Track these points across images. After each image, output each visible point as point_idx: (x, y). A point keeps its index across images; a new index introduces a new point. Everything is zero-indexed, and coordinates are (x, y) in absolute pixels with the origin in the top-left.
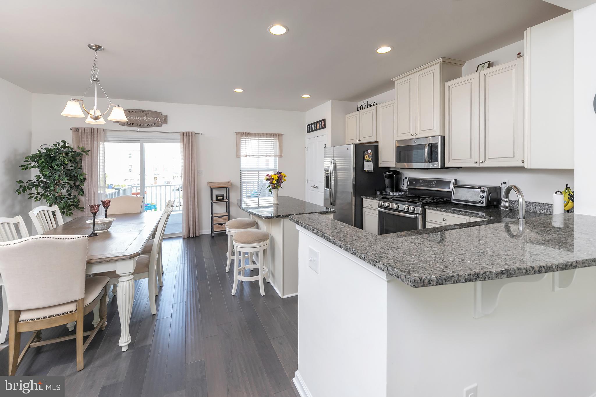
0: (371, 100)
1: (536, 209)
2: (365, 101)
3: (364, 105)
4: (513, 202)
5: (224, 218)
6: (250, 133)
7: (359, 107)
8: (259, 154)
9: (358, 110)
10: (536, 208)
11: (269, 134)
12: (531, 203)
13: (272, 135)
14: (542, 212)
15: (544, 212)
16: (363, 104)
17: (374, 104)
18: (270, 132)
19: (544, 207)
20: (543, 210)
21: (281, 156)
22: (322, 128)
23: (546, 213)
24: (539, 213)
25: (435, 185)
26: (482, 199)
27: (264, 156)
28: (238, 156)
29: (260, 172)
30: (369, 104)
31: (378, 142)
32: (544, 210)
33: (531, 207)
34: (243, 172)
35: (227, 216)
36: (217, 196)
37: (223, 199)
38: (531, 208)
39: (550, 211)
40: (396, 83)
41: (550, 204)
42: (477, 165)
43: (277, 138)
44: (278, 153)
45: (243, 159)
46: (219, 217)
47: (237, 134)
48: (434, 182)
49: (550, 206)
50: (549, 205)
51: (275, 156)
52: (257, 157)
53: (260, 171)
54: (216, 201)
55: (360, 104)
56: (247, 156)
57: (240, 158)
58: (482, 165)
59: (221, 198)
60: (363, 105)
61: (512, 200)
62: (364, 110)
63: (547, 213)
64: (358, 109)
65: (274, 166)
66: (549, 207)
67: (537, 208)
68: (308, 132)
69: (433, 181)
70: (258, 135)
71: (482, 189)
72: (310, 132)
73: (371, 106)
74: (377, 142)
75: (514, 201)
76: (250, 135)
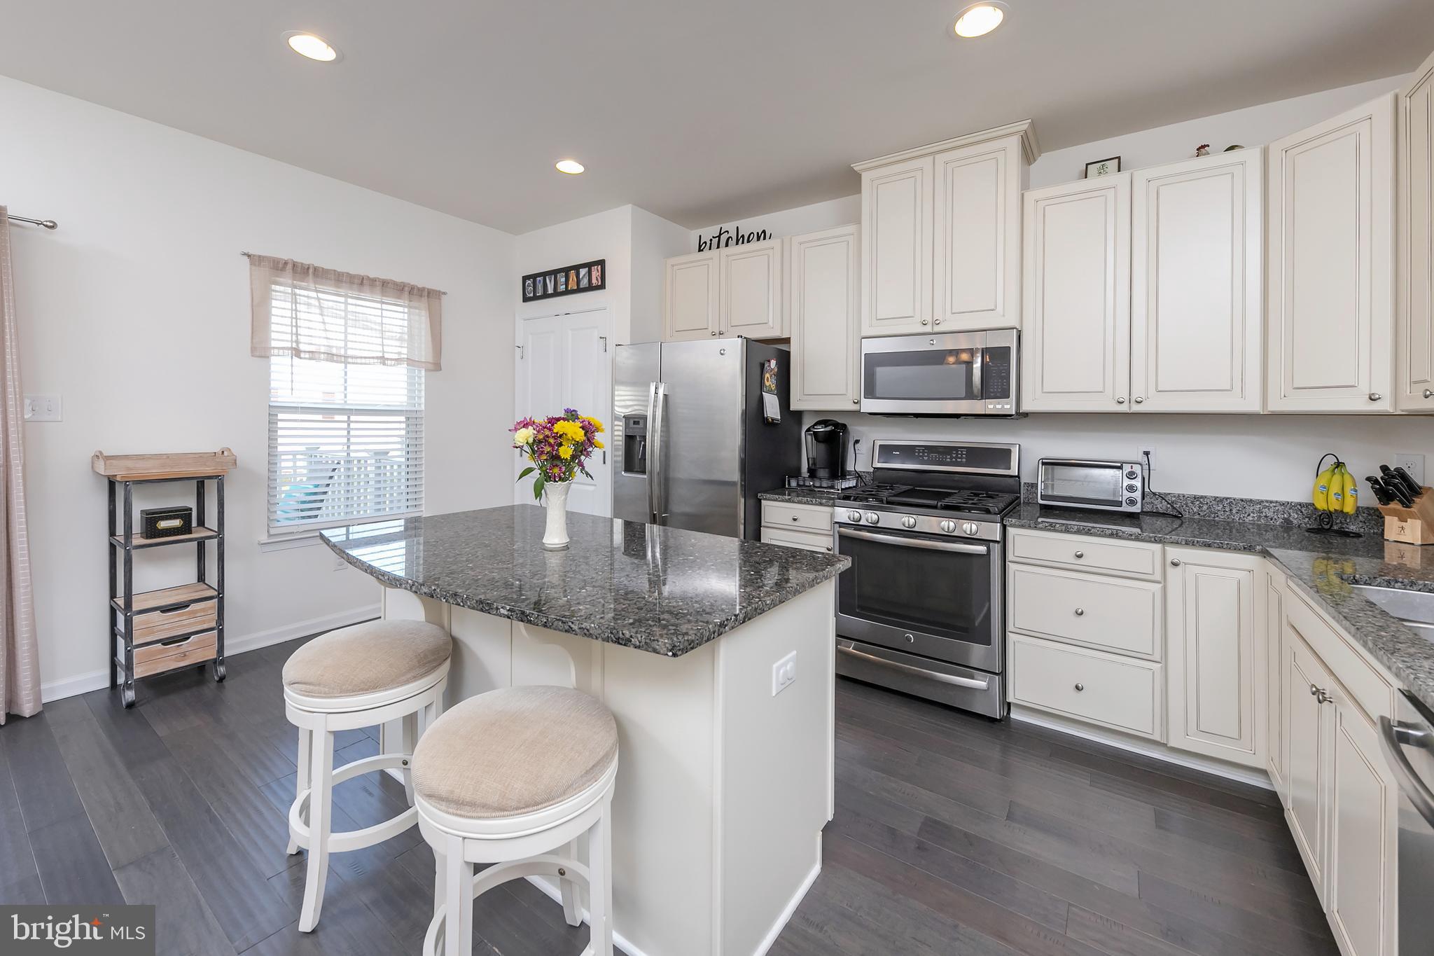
0: (749, 225)
1: (1231, 513)
2: (730, 226)
3: (724, 238)
4: (1174, 499)
5: (196, 611)
6: (316, 269)
7: (705, 243)
8: (350, 353)
9: (700, 250)
10: (1231, 510)
11: (395, 283)
12: (1218, 499)
13: (406, 289)
14: (1247, 520)
15: (1251, 519)
16: (720, 234)
17: (762, 235)
18: (398, 279)
19: (1252, 508)
20: (1249, 515)
21: (436, 366)
22: (591, 288)
23: (1256, 522)
24: (1239, 523)
25: (964, 460)
26: (1133, 495)
27: (372, 361)
28: (260, 350)
29: (353, 418)
30: (743, 236)
31: (789, 343)
32: (1252, 515)
33: (1219, 508)
34: (280, 416)
35: (211, 598)
36: (151, 520)
37: (186, 529)
38: (1219, 510)
39: (1266, 516)
40: (866, 178)
41: (1267, 501)
42: (1124, 408)
43: (424, 303)
44: (424, 352)
45: (280, 366)
46: (165, 609)
47: (255, 260)
48: (962, 451)
49: (1267, 505)
50: (1265, 504)
51: (410, 362)
52: (344, 362)
53: (356, 415)
54: (147, 538)
55: (709, 232)
56: (302, 355)
57: (268, 357)
58: (1136, 408)
59: (176, 523)
60: (719, 237)
61: (1169, 494)
62: (723, 250)
63: (1259, 522)
64: (700, 246)
65: (405, 399)
66: (1265, 507)
67: (1234, 511)
68: (526, 299)
69: (956, 448)
70: (352, 283)
71: (1127, 468)
72: (535, 298)
73: (748, 241)
74: (787, 341)
75: (1175, 497)
76: (314, 274)
